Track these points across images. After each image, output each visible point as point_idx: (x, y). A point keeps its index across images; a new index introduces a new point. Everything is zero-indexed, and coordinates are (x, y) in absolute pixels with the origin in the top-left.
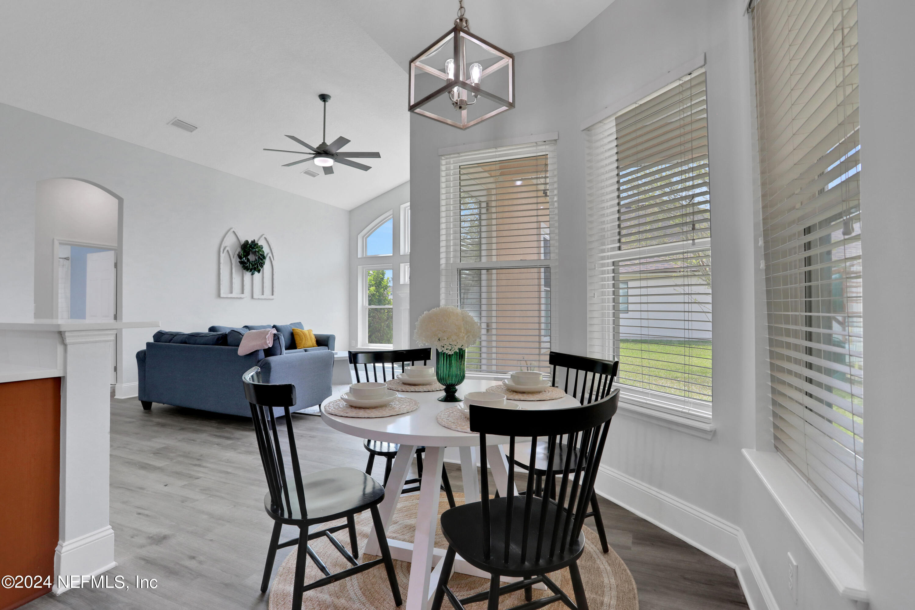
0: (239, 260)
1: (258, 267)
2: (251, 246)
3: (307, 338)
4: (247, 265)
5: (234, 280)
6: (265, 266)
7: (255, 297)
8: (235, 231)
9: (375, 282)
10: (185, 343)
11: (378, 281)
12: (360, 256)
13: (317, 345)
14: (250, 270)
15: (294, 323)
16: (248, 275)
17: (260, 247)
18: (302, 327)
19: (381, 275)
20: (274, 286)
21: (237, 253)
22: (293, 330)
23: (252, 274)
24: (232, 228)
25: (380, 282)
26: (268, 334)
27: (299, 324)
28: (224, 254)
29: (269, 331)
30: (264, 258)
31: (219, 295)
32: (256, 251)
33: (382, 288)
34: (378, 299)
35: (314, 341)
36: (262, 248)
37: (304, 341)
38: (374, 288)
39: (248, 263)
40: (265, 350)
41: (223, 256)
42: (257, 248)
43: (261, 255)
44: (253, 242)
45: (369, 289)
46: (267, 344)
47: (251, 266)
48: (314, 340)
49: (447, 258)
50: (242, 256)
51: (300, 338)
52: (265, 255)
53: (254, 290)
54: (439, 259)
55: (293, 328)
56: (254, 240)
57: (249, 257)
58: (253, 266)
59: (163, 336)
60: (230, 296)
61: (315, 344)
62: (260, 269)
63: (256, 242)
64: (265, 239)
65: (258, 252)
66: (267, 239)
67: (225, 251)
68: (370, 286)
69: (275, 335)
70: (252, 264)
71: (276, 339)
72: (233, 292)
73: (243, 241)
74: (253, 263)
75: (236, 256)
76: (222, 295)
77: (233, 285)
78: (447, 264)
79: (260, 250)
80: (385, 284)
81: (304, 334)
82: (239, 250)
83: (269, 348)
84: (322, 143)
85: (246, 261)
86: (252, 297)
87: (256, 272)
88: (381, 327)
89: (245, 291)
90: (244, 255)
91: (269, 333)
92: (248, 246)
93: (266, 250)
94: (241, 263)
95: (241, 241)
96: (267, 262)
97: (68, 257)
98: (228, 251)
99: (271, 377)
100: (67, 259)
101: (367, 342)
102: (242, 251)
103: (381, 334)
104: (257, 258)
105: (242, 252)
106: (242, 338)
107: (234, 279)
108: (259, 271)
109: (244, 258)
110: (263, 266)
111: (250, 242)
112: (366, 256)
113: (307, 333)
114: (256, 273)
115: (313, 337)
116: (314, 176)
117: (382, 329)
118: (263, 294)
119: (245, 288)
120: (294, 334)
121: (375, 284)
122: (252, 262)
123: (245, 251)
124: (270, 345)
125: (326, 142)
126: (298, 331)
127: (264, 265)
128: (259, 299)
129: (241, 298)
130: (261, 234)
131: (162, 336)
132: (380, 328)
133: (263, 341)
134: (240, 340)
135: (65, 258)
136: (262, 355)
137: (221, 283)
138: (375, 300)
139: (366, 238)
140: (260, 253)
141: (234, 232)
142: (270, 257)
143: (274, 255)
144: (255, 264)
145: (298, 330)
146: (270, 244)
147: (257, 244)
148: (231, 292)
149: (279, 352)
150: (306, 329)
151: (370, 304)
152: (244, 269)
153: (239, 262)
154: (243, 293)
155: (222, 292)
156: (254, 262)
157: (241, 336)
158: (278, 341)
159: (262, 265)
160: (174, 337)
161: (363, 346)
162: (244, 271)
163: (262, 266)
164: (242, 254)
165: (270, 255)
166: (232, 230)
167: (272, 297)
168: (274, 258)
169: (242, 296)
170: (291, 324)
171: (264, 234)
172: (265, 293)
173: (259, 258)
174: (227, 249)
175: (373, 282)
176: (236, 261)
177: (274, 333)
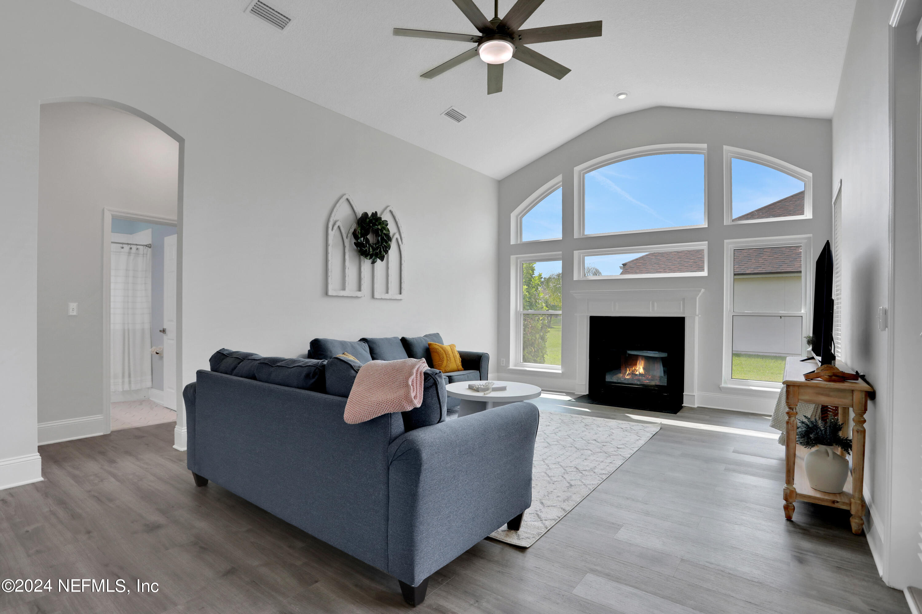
0: (354, 241)
1: (380, 251)
2: (371, 221)
3: (450, 358)
4: (366, 248)
5: (347, 270)
6: (390, 252)
7: (377, 295)
8: (349, 198)
10: (254, 378)
11: (529, 279)
12: (512, 242)
13: (463, 367)
14: (369, 256)
15: (430, 335)
16: (366, 263)
17: (383, 223)
18: (440, 341)
20: (402, 281)
21: (352, 230)
22: (429, 345)
23: (373, 262)
24: (345, 194)
26: (410, 374)
27: (437, 336)
28: (334, 231)
29: (413, 366)
30: (390, 239)
31: (326, 294)
32: (378, 228)
33: (534, 287)
34: (529, 301)
35: (459, 362)
36: (387, 225)
37: (445, 362)
39: (368, 246)
40: (406, 415)
41: (333, 234)
42: (380, 224)
43: (385, 234)
44: (375, 215)
46: (411, 402)
47: (371, 250)
48: (458, 360)
50: (359, 236)
51: (439, 356)
52: (391, 235)
53: (375, 286)
55: (429, 342)
56: (376, 212)
57: (368, 237)
58: (374, 250)
59: (225, 360)
60: (342, 293)
61: (461, 367)
62: (384, 256)
63: (378, 215)
64: (391, 212)
65: (382, 231)
66: (394, 213)
67: (336, 227)
68: (523, 284)
69: (426, 374)
70: (372, 247)
71: (431, 387)
72: (347, 289)
73: (360, 213)
74: (374, 246)
75: (350, 235)
76: (330, 293)
77: (347, 279)
79: (384, 227)
80: (536, 282)
81: (445, 351)
82: (354, 226)
83: (416, 409)
84: (493, 19)
85: (364, 242)
86: (373, 296)
87: (378, 259)
88: (535, 340)
89: (363, 288)
90: (361, 233)
91: (415, 371)
92: (368, 220)
93: (392, 228)
94: (357, 244)
95: (357, 214)
96: (393, 245)
97: (150, 244)
98: (339, 227)
99: (421, 485)
100: (148, 247)
101: (522, 361)
102: (359, 228)
103: (536, 350)
104: (379, 238)
105: (359, 230)
106: (355, 377)
107: (347, 268)
108: (382, 259)
109: (362, 239)
110: (388, 251)
111: (370, 215)
112: (520, 242)
113: (449, 349)
114: (379, 261)
115: (458, 356)
116: (459, 120)
117: (537, 342)
118: (387, 292)
119: (362, 282)
120: (431, 350)
121: (526, 281)
122: (373, 244)
123: (362, 228)
124: (418, 403)
125: (499, 16)
126: (437, 347)
127: (389, 249)
128: (381, 299)
129: (357, 297)
130: (384, 206)
131: (223, 359)
132: (533, 341)
133: (402, 392)
134: (350, 381)
135: (146, 246)
136: (398, 425)
137: (329, 274)
139: (520, 218)
140: (384, 232)
141: (347, 199)
142: (397, 239)
143: (403, 236)
144: (377, 248)
145: (436, 345)
146: (397, 220)
147: (380, 218)
148: (344, 289)
149: (437, 417)
150: (447, 342)
151: (524, 308)
152: (362, 255)
153: (355, 243)
154: (360, 290)
155: (330, 287)
156: (376, 245)
157: (353, 372)
158: (435, 392)
159: (387, 249)
160: (239, 363)
161: (515, 366)
162: (362, 257)
163: (386, 252)
164: (359, 232)
165: (397, 236)
166: (345, 198)
167: (399, 297)
168: (403, 241)
169: (359, 294)
170: (426, 336)
171: (388, 206)
172: (390, 291)
173: (382, 239)
174: (338, 224)
176: (349, 242)
177: (424, 371)
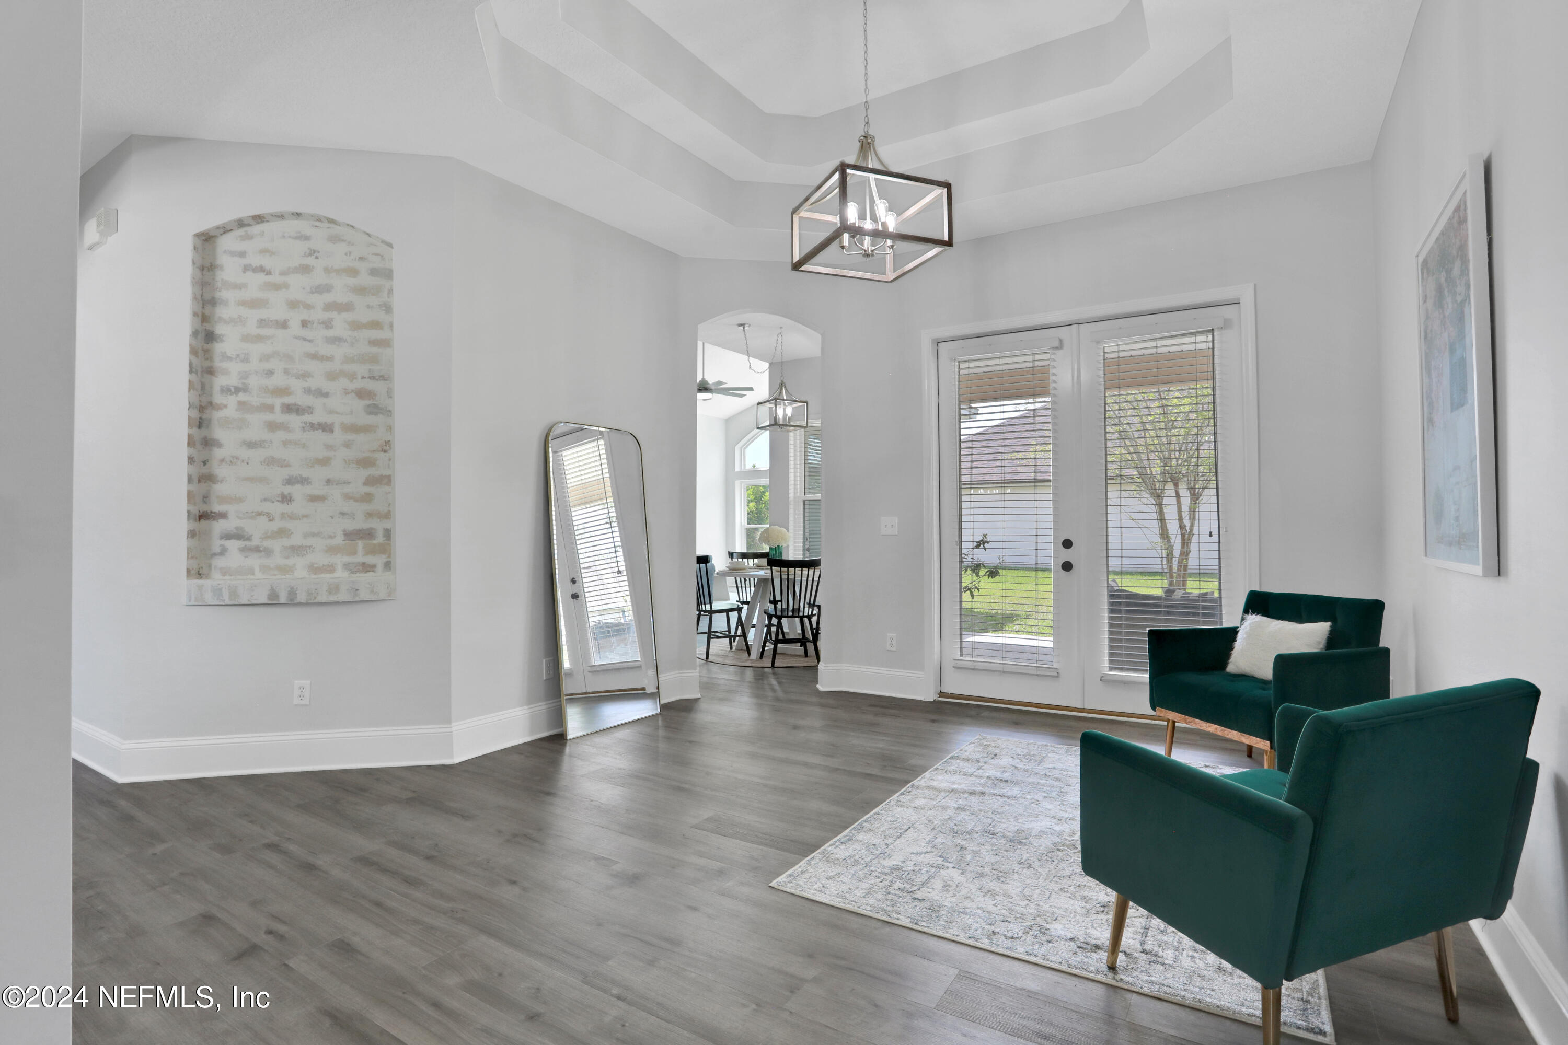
9: (754, 497)
11: (758, 496)
12: (737, 469)
19: (761, 488)
25: (761, 497)
34: (757, 517)
38: (754, 504)
45: (747, 506)
49: (795, 493)
54: (788, 494)
68: (749, 502)
78: (795, 497)
84: (702, 379)
112: (744, 469)
121: (755, 498)
125: (705, 377)
138: (754, 519)
139: (743, 450)
151: (748, 523)
175: (752, 497)
